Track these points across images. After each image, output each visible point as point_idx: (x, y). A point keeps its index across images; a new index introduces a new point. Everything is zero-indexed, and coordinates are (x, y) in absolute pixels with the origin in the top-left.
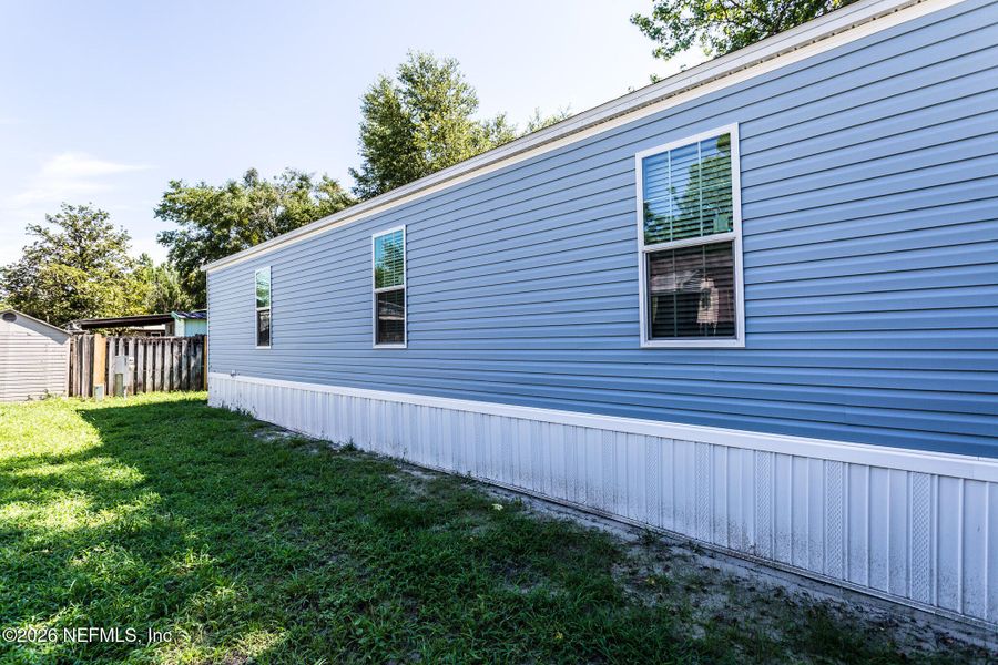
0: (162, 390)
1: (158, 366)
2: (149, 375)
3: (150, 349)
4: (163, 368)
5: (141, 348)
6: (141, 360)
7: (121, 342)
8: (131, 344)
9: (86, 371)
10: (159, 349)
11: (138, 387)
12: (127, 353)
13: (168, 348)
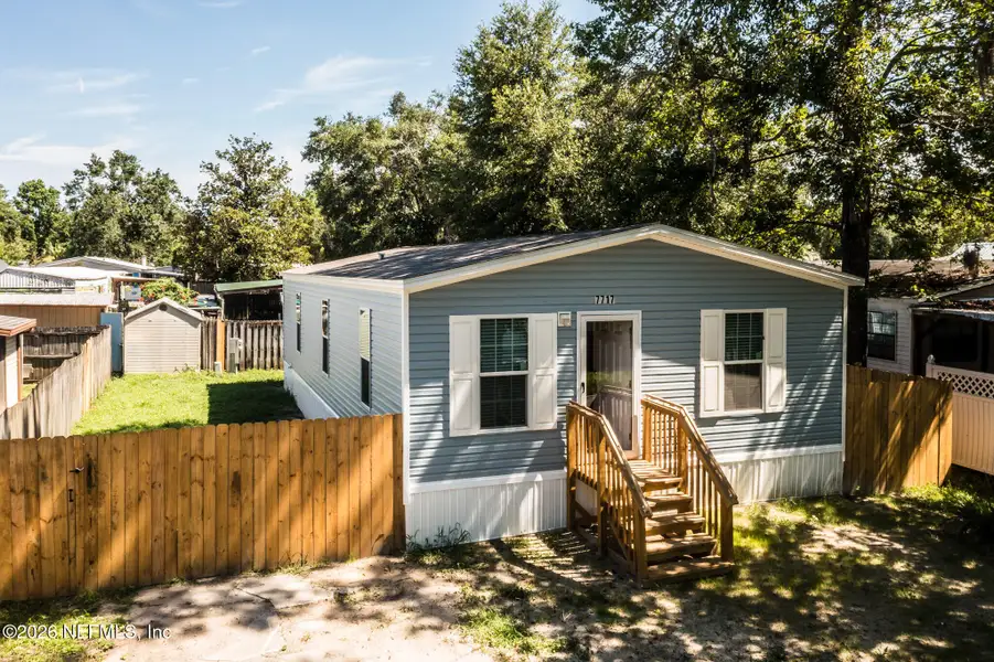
0: (265, 368)
1: (262, 346)
2: (256, 354)
3: (256, 331)
4: (266, 348)
5: (249, 331)
6: (249, 341)
7: (235, 327)
8: (242, 327)
9: (211, 349)
10: (263, 332)
11: (248, 364)
12: (239, 337)
13: (269, 330)
